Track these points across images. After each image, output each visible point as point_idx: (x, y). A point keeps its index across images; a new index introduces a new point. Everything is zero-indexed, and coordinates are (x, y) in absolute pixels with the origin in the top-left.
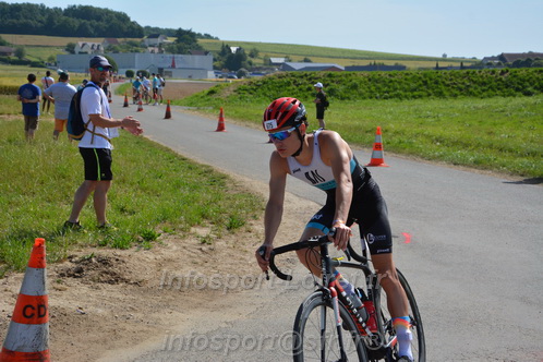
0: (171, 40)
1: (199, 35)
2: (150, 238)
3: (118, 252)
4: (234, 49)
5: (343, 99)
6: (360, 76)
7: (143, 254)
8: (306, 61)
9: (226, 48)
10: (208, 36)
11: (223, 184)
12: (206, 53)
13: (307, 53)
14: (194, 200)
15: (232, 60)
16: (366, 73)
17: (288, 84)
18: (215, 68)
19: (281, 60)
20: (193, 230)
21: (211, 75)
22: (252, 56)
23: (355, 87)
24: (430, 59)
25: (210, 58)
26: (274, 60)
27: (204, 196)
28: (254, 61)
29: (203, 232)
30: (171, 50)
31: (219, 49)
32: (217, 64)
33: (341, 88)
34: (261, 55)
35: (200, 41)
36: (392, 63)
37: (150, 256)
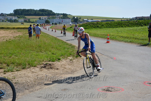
0: (62, 16)
1: (68, 14)
2: (59, 59)
3: (53, 63)
4: (76, 17)
5: (100, 28)
6: (104, 23)
7: (58, 63)
8: (92, 20)
9: (74, 17)
10: (70, 15)
11: (74, 48)
12: (70, 19)
13: (92, 18)
14: (68, 51)
15: (76, 20)
16: (105, 22)
17: (88, 25)
18: (71, 22)
19: (86, 20)
20: (68, 58)
21: (71, 23)
22: (80, 19)
23: (103, 25)
24: (120, 19)
25: (70, 20)
26: (85, 20)
27: (70, 50)
28: (80, 20)
29: (71, 58)
30: (62, 18)
31: (72, 18)
32: (72, 21)
33: (100, 26)
34: (82, 19)
35: (68, 16)
36: (111, 20)
37: (59, 63)
